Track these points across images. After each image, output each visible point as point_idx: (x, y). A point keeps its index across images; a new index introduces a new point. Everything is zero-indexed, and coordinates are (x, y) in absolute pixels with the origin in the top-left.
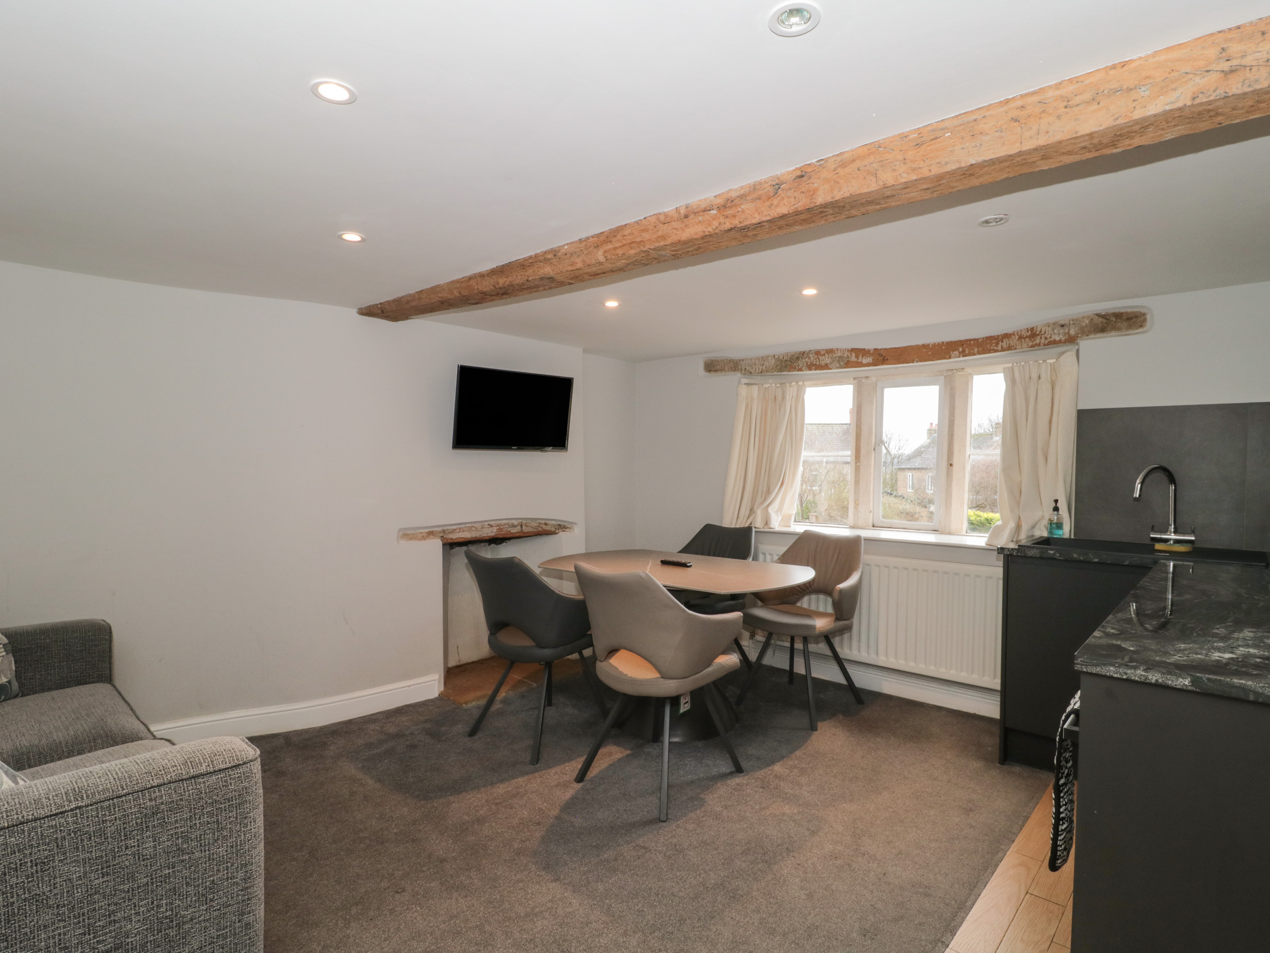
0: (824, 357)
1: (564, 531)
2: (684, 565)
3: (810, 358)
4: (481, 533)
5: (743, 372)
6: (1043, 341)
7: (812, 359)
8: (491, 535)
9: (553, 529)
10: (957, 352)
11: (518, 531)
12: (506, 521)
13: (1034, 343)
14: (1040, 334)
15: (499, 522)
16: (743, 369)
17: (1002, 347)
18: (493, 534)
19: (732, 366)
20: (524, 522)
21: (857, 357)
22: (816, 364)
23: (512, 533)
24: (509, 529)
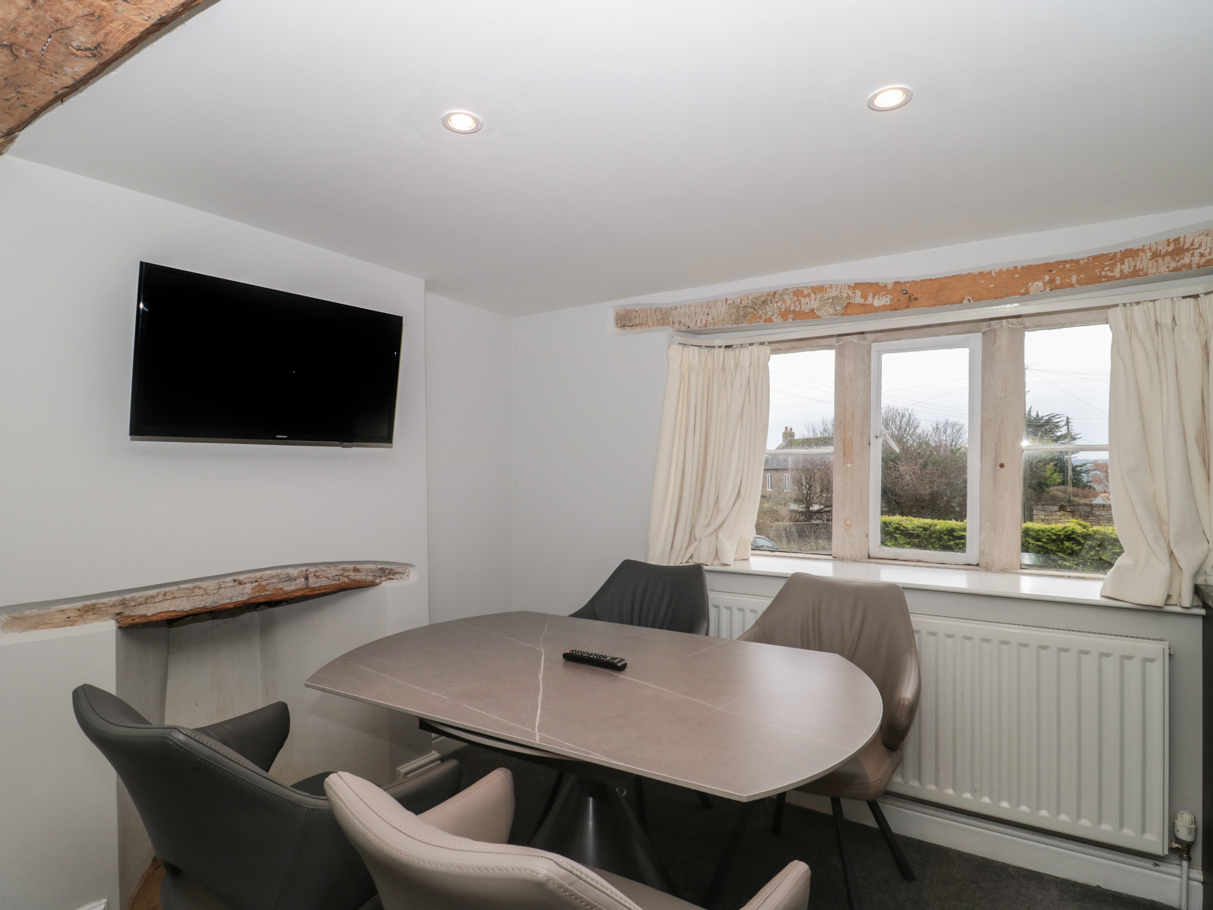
0: (808, 299)
1: (391, 579)
2: (613, 666)
3: (784, 301)
4: (217, 597)
5: (677, 326)
6: (1196, 259)
7: (788, 302)
8: (240, 599)
9: (370, 578)
10: (1040, 283)
11: (299, 586)
12: (273, 572)
13: (1179, 264)
14: (1191, 249)
15: (258, 575)
16: (677, 321)
17: (1122, 271)
18: (245, 598)
19: (660, 317)
20: (312, 569)
21: (864, 296)
22: (794, 310)
23: (287, 593)
24: (280, 586)
